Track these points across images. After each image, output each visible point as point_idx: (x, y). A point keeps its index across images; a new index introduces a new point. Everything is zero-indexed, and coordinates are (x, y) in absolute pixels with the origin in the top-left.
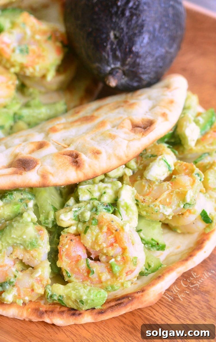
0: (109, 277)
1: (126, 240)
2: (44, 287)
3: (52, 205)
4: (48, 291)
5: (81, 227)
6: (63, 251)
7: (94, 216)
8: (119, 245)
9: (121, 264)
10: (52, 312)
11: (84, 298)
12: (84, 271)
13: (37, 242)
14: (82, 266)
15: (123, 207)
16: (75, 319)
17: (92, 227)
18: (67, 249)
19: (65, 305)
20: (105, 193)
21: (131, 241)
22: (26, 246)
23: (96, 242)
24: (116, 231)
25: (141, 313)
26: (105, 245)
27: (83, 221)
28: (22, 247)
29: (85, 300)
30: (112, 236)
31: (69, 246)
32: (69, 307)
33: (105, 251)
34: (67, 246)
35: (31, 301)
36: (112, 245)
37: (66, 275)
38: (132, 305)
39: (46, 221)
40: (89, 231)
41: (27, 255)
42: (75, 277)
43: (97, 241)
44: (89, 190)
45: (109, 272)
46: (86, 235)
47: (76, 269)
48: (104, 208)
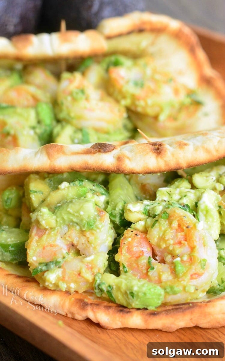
0: (171, 278)
1: (197, 240)
2: (94, 274)
3: (124, 201)
4: (97, 278)
5: (150, 221)
6: (124, 243)
7: (165, 210)
8: (188, 244)
9: (187, 264)
10: (97, 305)
11: (135, 289)
12: (144, 267)
13: (95, 223)
14: (142, 262)
15: (202, 211)
16: (122, 316)
17: (161, 220)
18: (129, 243)
19: (113, 300)
20: (185, 196)
21: (202, 242)
22: (82, 226)
23: (162, 238)
24: (187, 227)
25: (204, 334)
26: (172, 242)
27: (153, 214)
28: (78, 228)
29: (136, 291)
30: (183, 233)
31: (132, 240)
32: (119, 303)
33: (171, 248)
34: (130, 239)
35: (76, 292)
36: (180, 243)
37: (123, 269)
38: (192, 313)
39: (113, 211)
40: (157, 224)
41: (82, 238)
42: (132, 273)
43: (163, 236)
44: (169, 193)
45: (172, 273)
46: (152, 230)
47: (134, 265)
48: (180, 206)
